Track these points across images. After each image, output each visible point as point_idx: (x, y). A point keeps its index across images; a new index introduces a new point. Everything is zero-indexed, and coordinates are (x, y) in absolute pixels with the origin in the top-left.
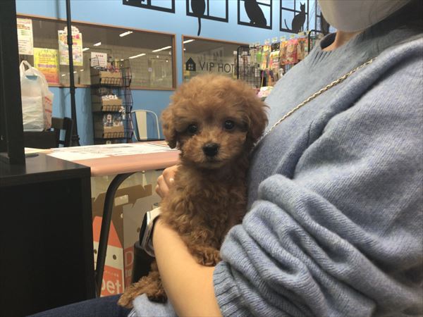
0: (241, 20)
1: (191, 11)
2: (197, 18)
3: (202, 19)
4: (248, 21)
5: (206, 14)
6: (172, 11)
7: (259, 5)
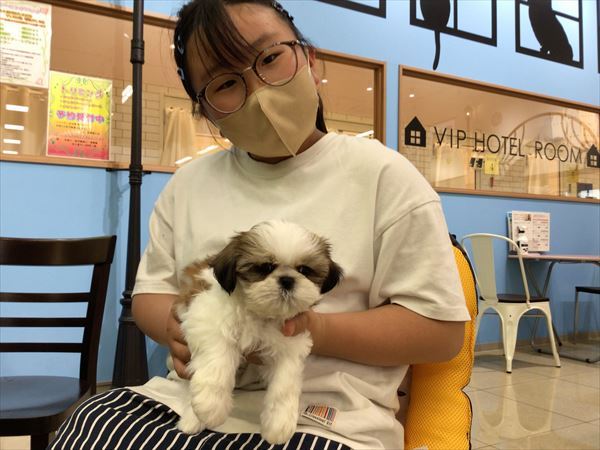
0: (522, 44)
1: (420, 16)
2: (432, 33)
3: (442, 35)
4: (537, 46)
5: (450, 24)
6: (381, 12)
7: (558, 17)
